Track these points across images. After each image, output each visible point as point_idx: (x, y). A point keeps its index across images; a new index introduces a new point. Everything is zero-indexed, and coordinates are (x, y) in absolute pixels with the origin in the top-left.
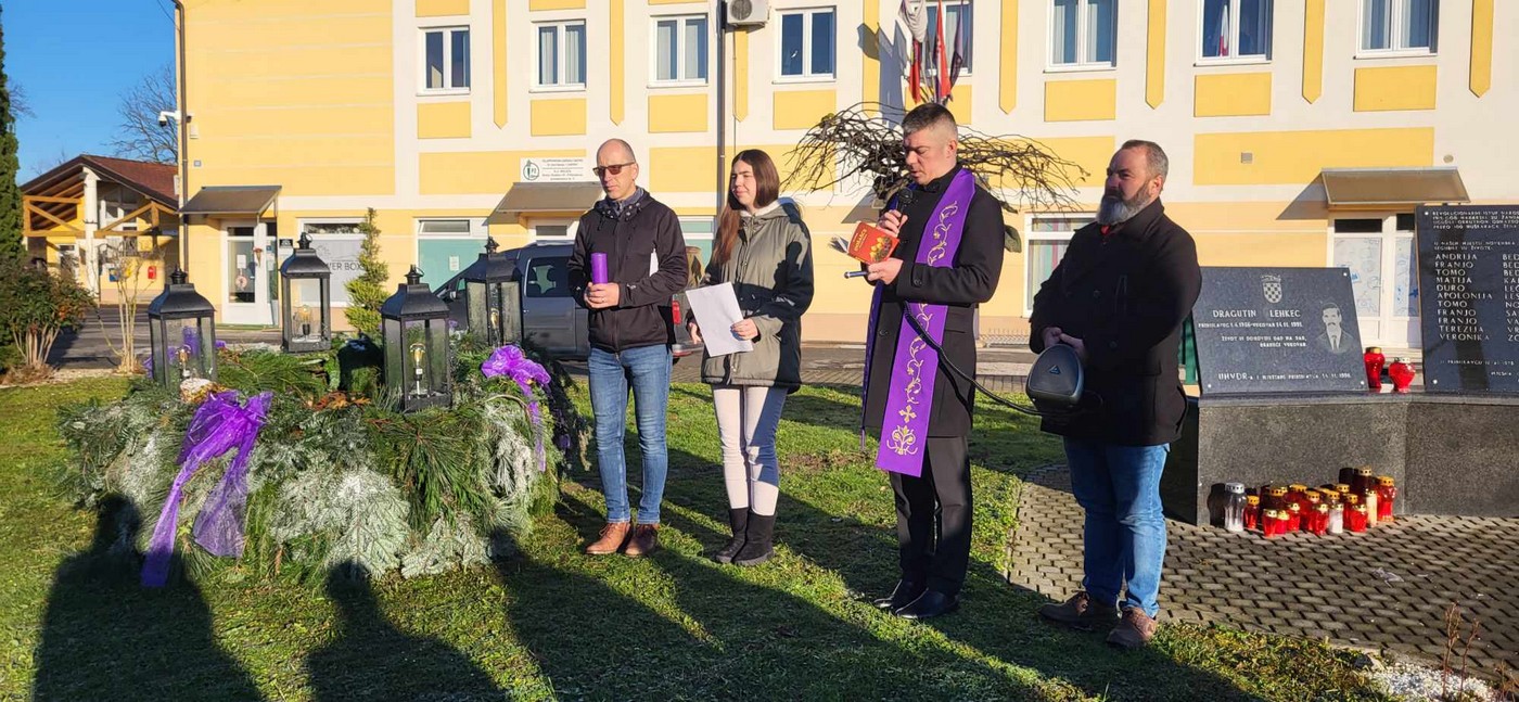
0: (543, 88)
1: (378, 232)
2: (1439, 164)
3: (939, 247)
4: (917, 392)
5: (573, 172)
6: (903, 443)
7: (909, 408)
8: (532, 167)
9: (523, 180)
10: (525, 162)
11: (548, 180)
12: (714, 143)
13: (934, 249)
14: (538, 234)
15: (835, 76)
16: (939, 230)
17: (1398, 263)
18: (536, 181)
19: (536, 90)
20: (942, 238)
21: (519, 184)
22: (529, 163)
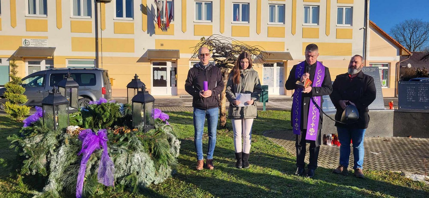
0: (30, 15)
1: (17, 66)
2: (286, 51)
3: (319, 81)
4: (315, 119)
5: (43, 44)
6: (312, 132)
7: (313, 123)
8: (27, 41)
9: (23, 46)
10: (23, 40)
11: (33, 46)
12: (94, 37)
13: (317, 82)
14: (29, 64)
15: (133, 19)
16: (318, 77)
17: (277, 74)
18: (29, 46)
19: (27, 16)
20: (319, 79)
21: (22, 47)
22: (26, 40)
